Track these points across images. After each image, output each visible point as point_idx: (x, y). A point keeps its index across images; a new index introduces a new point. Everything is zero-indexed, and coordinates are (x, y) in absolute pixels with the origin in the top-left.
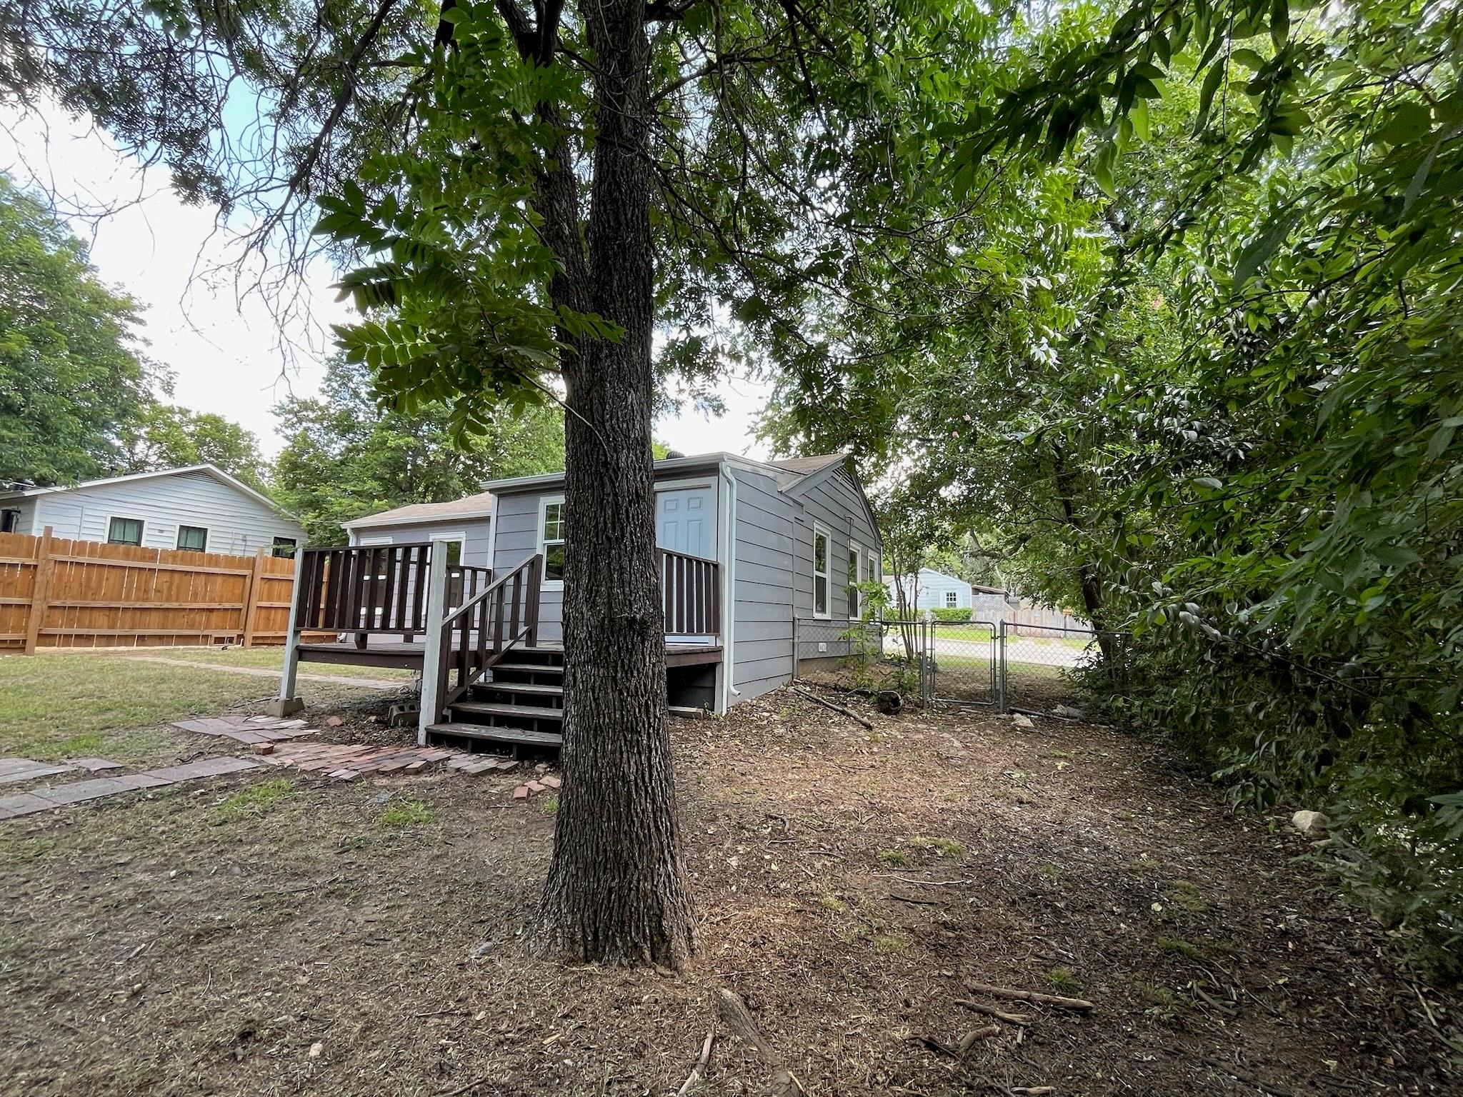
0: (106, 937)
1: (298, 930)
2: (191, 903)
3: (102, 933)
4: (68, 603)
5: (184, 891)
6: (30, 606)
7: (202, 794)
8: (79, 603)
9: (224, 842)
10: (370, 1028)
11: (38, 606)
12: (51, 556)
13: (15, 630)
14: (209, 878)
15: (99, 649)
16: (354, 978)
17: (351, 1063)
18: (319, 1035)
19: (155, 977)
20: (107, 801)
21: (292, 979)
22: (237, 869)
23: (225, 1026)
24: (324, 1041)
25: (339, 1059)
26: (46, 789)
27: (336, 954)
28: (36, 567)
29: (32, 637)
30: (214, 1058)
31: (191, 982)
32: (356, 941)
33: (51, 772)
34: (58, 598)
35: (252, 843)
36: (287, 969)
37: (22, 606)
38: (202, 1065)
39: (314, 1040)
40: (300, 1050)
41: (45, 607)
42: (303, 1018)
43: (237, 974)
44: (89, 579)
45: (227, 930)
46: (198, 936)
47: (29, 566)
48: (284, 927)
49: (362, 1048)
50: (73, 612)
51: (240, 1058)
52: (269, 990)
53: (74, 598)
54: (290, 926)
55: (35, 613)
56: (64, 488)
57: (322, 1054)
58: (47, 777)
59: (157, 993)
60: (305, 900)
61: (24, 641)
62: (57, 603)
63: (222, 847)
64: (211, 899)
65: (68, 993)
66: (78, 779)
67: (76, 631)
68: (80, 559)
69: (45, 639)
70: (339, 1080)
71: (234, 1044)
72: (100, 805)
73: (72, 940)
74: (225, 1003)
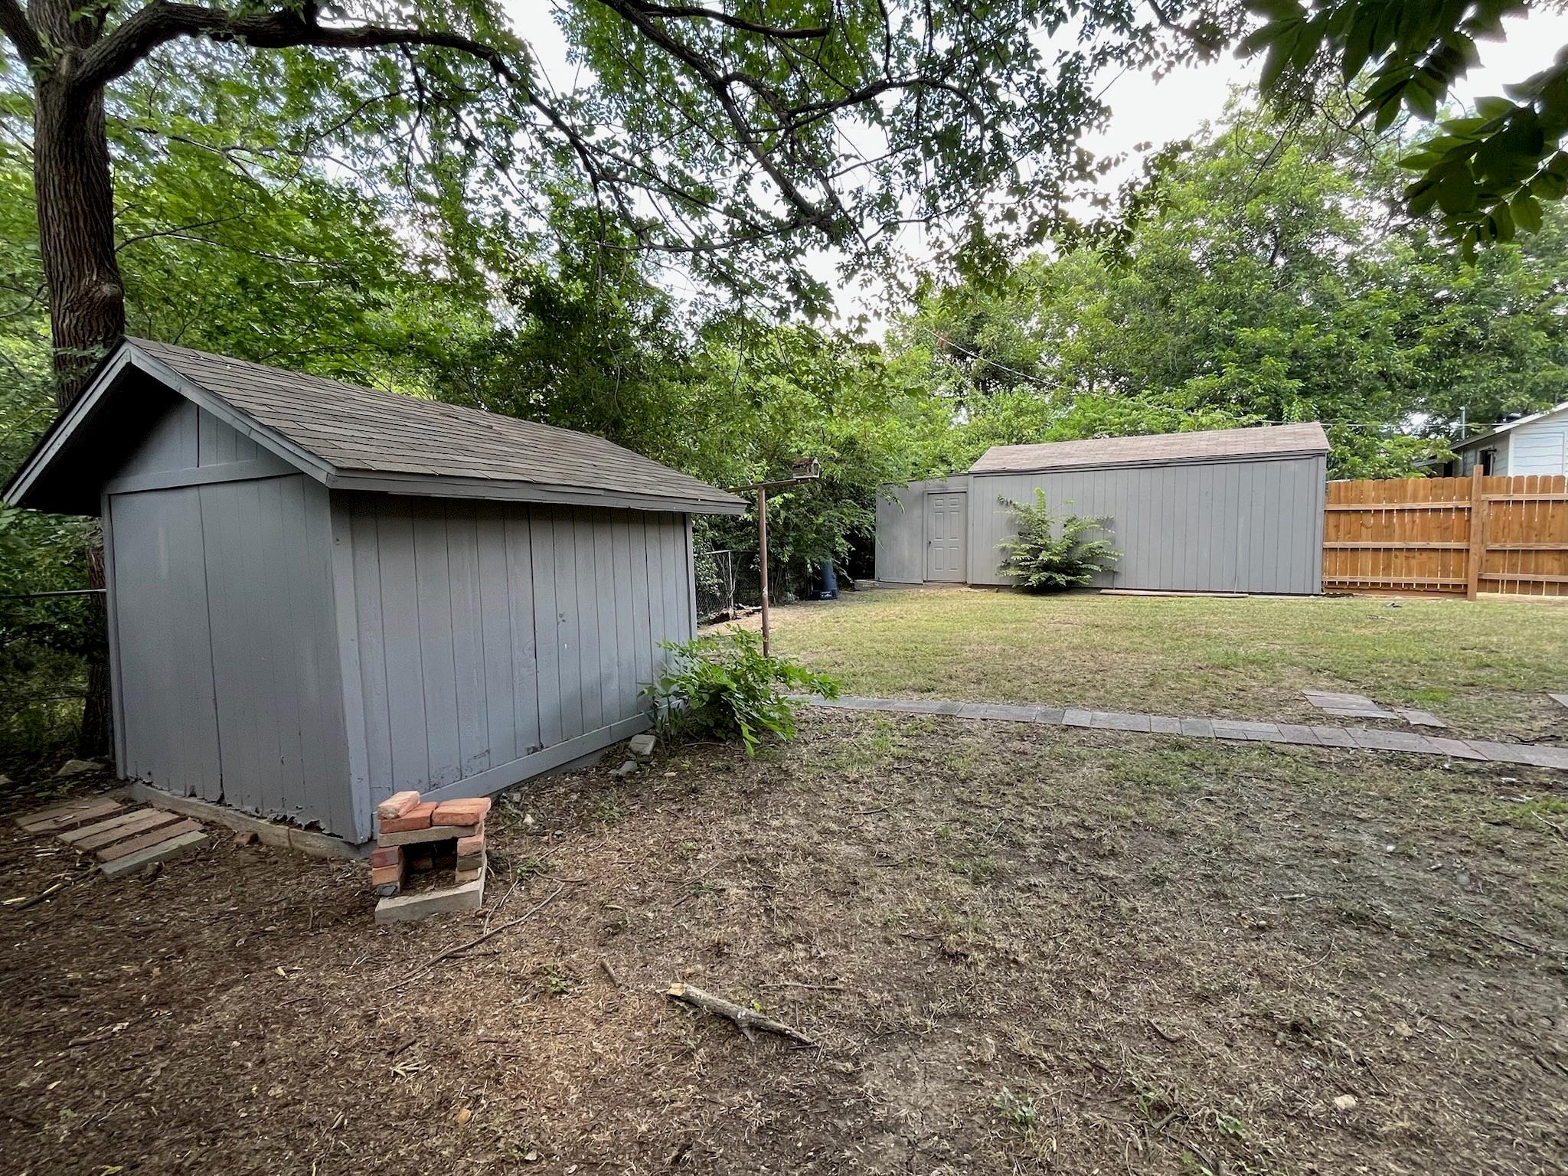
0: (1290, 873)
1: (1465, 981)
2: (1382, 884)
3: (1289, 867)
4: (1509, 546)
5: (1389, 872)
6: (1468, 550)
7: (1512, 784)
8: (1521, 545)
9: (1478, 844)
10: (1421, 1141)
11: (1476, 551)
12: (1483, 497)
13: (1457, 574)
14: (1425, 871)
15: (1549, 598)
16: (1468, 1077)
17: (1366, 1150)
18: (1363, 1093)
19: (1287, 927)
20: (1402, 757)
21: (1395, 1019)
22: (1464, 879)
23: (1289, 1007)
24: (1361, 1102)
25: (1357, 1133)
26: (1359, 730)
27: (1476, 1037)
28: (1470, 509)
29: (1473, 583)
30: (1259, 1023)
31: (1307, 952)
32: (1527, 1047)
33: (1374, 715)
34: (1496, 541)
35: (1517, 861)
36: (1401, 1006)
37: (1458, 551)
38: (1246, 1020)
39: (1351, 1091)
40: (1332, 1087)
41: (1483, 551)
42: (1362, 1063)
43: (1350, 973)
44: (1531, 518)
45: (1383, 928)
46: (1349, 915)
47: (1463, 510)
48: (1452, 967)
49: (1394, 1150)
50: (1515, 555)
51: (1278, 1042)
52: (1363, 1011)
53: (1515, 540)
54: (1458, 971)
55: (1474, 557)
56: (1537, 416)
57: (1347, 1112)
58: (1368, 719)
59: (1276, 939)
60: (1511, 957)
61: (1466, 586)
62: (1496, 546)
63: (1471, 848)
64: (1404, 892)
65: (1226, 897)
66: (1393, 728)
67: (1520, 577)
68: (1517, 497)
69: (1485, 584)
70: (1336, 1150)
71: (1282, 1027)
72: (1396, 760)
73: (1265, 860)
74: (1313, 988)
